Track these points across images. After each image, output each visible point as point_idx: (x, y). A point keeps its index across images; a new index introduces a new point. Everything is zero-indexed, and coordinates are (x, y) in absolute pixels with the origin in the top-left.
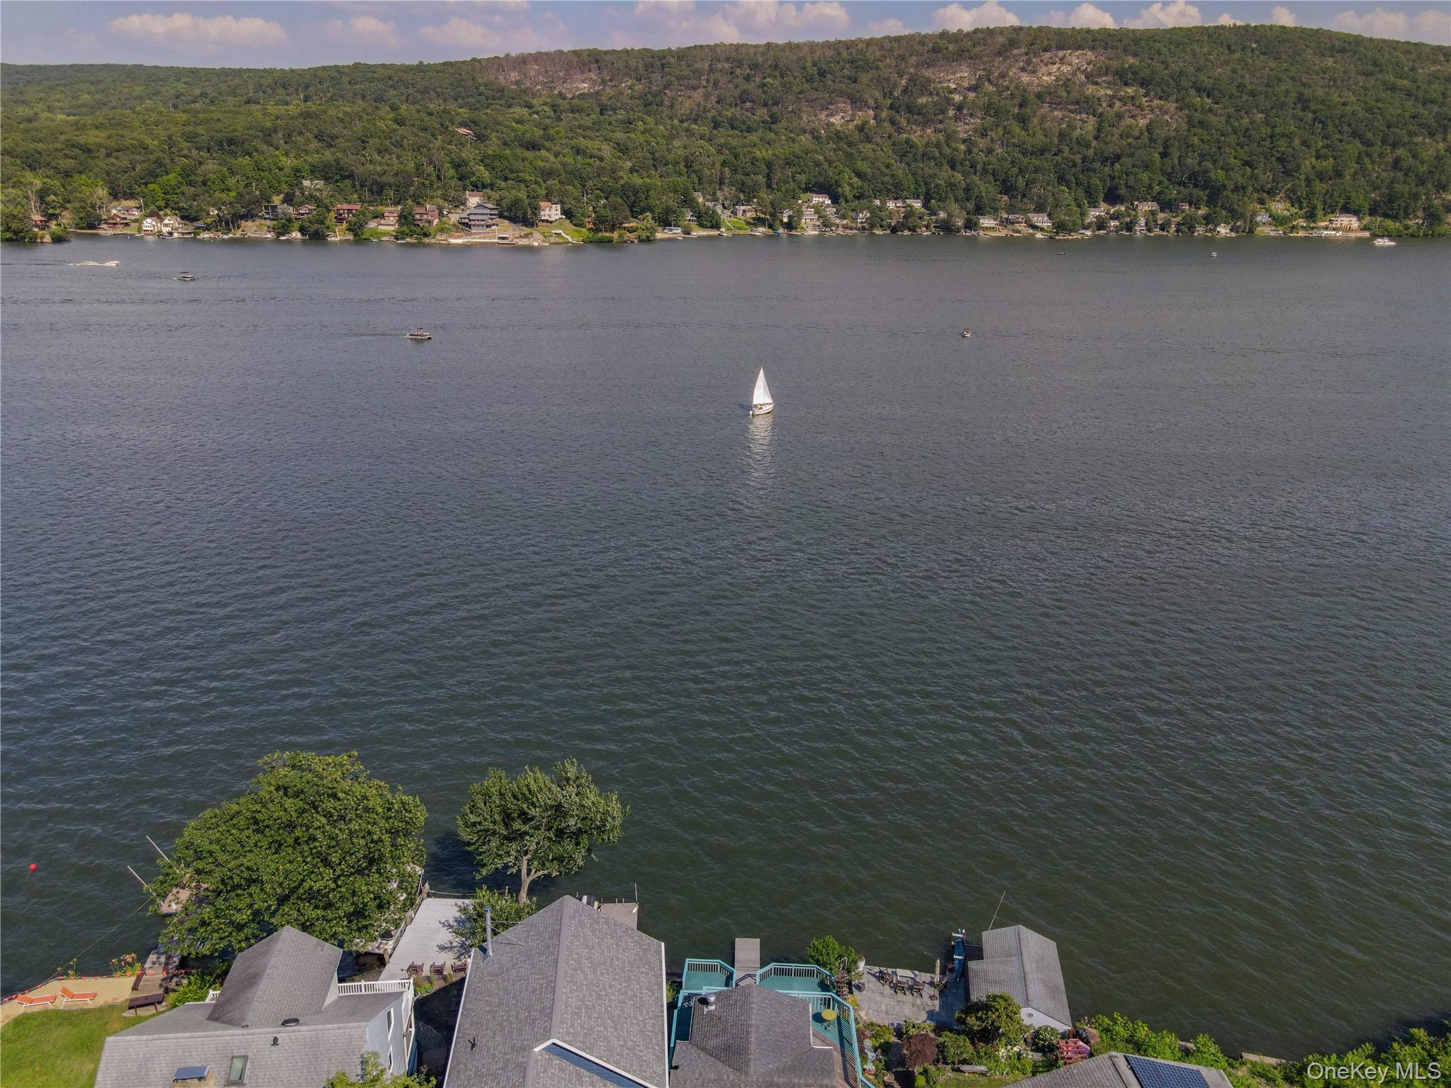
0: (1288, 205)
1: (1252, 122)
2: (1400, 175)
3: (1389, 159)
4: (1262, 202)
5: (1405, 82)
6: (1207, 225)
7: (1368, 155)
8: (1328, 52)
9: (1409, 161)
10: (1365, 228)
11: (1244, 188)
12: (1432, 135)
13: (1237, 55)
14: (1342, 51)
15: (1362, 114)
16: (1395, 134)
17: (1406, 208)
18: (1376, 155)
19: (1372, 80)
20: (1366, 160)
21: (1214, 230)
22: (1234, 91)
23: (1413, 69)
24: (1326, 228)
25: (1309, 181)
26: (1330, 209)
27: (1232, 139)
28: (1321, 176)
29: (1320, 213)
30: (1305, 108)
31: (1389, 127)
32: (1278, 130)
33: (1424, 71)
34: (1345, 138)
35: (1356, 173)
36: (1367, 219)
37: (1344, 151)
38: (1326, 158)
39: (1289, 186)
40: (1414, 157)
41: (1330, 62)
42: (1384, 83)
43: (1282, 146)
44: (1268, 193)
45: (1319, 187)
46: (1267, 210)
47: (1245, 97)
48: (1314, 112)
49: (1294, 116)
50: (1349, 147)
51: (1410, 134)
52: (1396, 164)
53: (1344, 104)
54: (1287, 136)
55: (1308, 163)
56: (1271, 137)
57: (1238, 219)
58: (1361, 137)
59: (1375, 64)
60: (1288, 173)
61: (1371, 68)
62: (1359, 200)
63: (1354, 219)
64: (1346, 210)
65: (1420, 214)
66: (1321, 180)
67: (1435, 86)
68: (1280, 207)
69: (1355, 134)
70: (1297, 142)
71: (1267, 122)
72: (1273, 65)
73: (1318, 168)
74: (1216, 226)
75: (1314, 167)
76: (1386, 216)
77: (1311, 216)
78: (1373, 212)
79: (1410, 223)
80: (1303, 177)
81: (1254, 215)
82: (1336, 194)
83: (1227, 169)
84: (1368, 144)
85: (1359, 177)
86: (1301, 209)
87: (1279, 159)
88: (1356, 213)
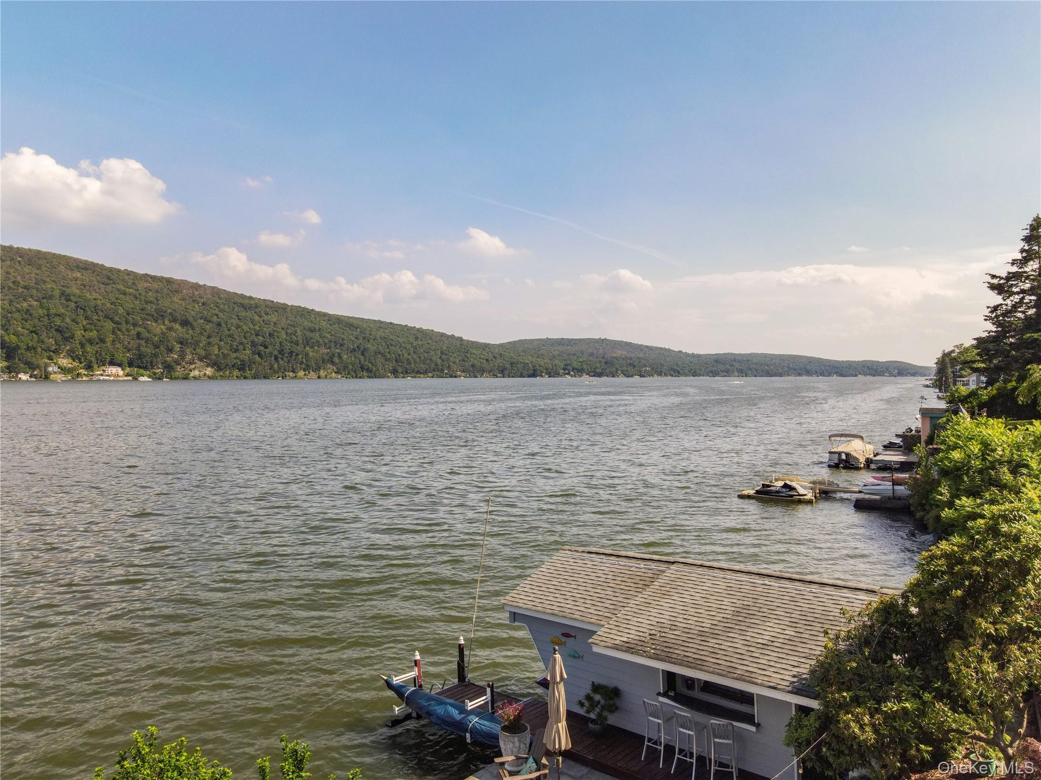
0: (71, 361)
1: (31, 306)
2: (142, 342)
3: (133, 332)
4: (50, 358)
5: (131, 290)
6: (10, 373)
7: (119, 330)
8: (75, 269)
9: (145, 334)
10: (128, 375)
11: (34, 348)
12: (156, 321)
13: (8, 263)
14: (86, 269)
15: (108, 305)
16: (133, 319)
17: (151, 362)
18: (124, 329)
19: (110, 287)
20: (118, 332)
21: (17, 376)
22: (11, 285)
23: (134, 283)
24: (102, 375)
25: (82, 346)
26: (102, 363)
27: (16, 315)
28: (90, 341)
29: (96, 366)
30: (68, 300)
31: (128, 314)
32: (53, 311)
33: (142, 285)
34: (101, 318)
35: (114, 341)
36: (128, 370)
37: (102, 326)
38: (91, 330)
39: (68, 348)
40: (148, 332)
41: (79, 275)
42: (118, 290)
43: (58, 322)
44: (54, 352)
45: (89, 348)
46: (55, 364)
47: (20, 290)
48: (76, 303)
49: (62, 304)
50: (106, 324)
51: (144, 319)
52: (139, 335)
53: (95, 299)
54: (59, 315)
55: (79, 334)
56: (48, 315)
57: (34, 369)
58: (112, 320)
59: (109, 278)
60: (66, 339)
61: (107, 281)
62: (119, 357)
63: (120, 369)
64: (112, 363)
65: (160, 366)
66: (91, 344)
67: (150, 294)
68: (65, 362)
69: (107, 317)
70: (68, 320)
71: (42, 306)
72: (38, 272)
73: (87, 337)
74: (17, 373)
75: (84, 336)
76: (139, 367)
77: (89, 367)
78: (130, 365)
79: (157, 371)
80: (78, 342)
81: (46, 366)
82: (103, 353)
83: (16, 334)
84: (117, 323)
85: (117, 342)
86: (81, 363)
87: (57, 330)
88: (120, 365)
